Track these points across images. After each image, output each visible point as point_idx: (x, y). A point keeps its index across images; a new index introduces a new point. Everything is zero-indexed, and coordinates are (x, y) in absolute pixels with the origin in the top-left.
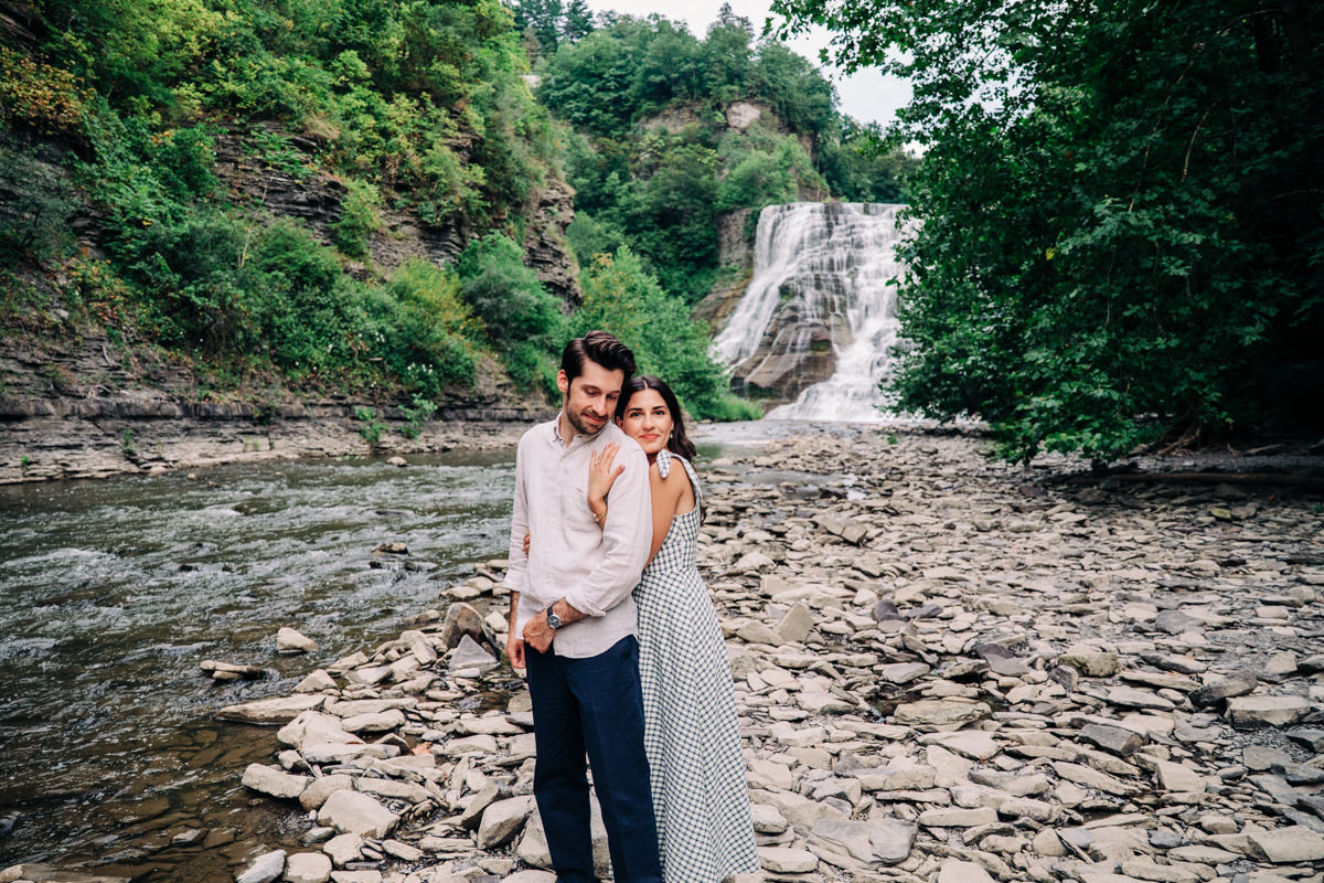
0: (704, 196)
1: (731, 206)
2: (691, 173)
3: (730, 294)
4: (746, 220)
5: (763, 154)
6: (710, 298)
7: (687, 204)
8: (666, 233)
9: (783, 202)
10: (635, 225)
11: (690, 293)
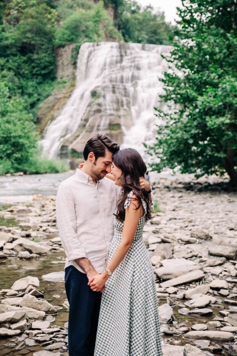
0: (49, 36)
1: (64, 43)
2: (39, 21)
3: (62, 96)
4: (72, 51)
5: (83, 11)
6: (51, 98)
7: (38, 40)
8: (25, 58)
9: (95, 41)
10: (5, 52)
11: (39, 95)
